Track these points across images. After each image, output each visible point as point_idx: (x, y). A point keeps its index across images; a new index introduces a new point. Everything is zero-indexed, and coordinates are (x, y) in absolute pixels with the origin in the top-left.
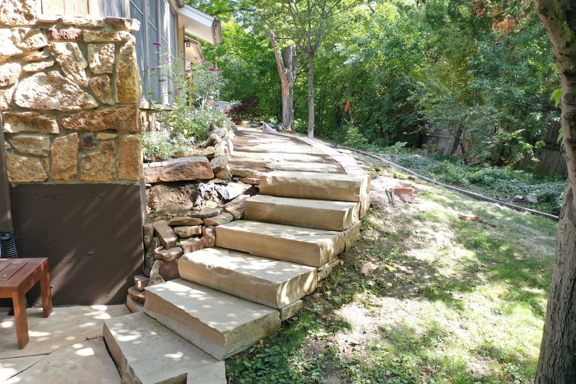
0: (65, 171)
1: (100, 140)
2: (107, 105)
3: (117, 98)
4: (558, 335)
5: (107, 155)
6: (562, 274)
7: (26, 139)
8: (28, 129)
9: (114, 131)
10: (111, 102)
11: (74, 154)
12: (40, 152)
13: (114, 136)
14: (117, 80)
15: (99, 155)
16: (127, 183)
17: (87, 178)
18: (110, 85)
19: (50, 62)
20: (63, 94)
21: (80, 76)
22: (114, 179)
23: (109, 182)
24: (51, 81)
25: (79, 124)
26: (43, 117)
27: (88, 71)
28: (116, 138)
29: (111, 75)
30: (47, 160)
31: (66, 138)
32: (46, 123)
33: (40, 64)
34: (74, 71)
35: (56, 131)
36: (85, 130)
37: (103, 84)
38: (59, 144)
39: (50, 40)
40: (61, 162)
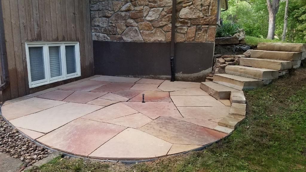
0: (191, 38)
1: (203, 28)
2: (206, 16)
3: (210, 13)
5: (205, 33)
7: (180, 28)
8: (181, 25)
10: (208, 15)
11: (194, 33)
12: (184, 32)
13: (208, 26)
14: (211, 7)
15: (202, 33)
16: (210, 42)
17: (197, 41)
18: (208, 9)
19: (191, 3)
20: (193, 13)
21: (199, 7)
22: (206, 41)
23: (204, 42)
24: (190, 9)
25: (197, 23)
26: (186, 21)
27: (202, 5)
28: (208, 27)
29: (209, 6)
30: (186, 35)
31: (192, 27)
32: (187, 23)
33: (188, 4)
34: (198, 5)
35: (189, 25)
36: (199, 25)
37: (206, 9)
38: (190, 29)
40: (190, 35)
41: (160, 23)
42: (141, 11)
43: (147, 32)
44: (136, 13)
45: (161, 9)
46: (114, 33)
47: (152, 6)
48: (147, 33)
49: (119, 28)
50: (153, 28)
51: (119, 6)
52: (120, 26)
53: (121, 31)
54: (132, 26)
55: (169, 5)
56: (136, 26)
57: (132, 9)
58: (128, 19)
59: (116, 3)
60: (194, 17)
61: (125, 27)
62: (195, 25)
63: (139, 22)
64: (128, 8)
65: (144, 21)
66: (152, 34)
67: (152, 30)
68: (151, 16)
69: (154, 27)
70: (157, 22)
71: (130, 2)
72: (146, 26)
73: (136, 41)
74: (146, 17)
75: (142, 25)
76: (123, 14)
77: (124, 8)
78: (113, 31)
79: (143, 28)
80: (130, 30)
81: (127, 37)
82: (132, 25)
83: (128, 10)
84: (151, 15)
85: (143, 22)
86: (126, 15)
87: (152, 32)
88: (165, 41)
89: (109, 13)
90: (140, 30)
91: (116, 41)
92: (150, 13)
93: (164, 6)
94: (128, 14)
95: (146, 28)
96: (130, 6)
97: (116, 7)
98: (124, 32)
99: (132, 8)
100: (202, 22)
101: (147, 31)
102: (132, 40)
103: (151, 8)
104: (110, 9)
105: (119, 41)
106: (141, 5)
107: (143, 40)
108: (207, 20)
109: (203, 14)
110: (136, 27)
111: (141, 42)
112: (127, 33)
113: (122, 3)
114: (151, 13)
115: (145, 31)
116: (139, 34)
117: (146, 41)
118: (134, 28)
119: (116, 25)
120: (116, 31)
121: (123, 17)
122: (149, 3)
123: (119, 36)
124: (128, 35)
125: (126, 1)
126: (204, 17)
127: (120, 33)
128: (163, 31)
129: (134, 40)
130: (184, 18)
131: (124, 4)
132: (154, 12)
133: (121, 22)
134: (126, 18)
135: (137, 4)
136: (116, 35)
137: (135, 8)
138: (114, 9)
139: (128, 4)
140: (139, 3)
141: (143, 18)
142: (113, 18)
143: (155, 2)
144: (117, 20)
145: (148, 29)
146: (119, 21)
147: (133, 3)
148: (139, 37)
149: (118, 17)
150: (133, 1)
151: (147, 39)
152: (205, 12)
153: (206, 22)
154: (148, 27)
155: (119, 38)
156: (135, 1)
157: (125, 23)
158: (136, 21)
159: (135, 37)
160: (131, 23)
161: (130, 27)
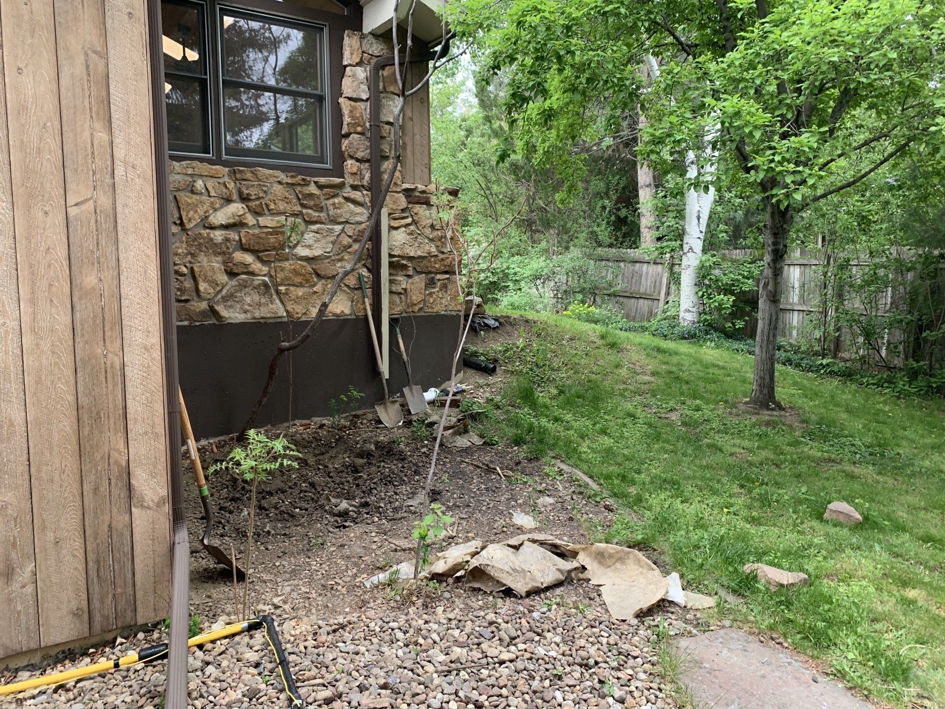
0: (415, 305)
1: (439, 280)
2: (443, 253)
3: (449, 247)
4: (764, 354)
5: (443, 291)
6: (764, 323)
9: (446, 272)
10: (446, 251)
11: (423, 291)
12: (400, 290)
13: (448, 276)
14: (450, 233)
15: (438, 292)
16: (454, 313)
17: (429, 310)
18: (445, 237)
19: (409, 220)
20: (417, 245)
21: (428, 231)
22: (446, 311)
23: (443, 313)
24: (411, 234)
25: (427, 267)
26: (404, 262)
27: (432, 227)
28: (447, 279)
30: (403, 297)
31: (416, 278)
32: (405, 267)
34: (425, 227)
35: (411, 273)
36: (430, 272)
37: (442, 237)
38: (412, 283)
39: (409, 203)
40: (414, 298)
41: (339, 265)
42: (277, 231)
43: (300, 292)
44: (263, 235)
45: (338, 228)
46: (183, 298)
47: (314, 219)
48: (300, 294)
49: (205, 280)
50: (315, 279)
51: (201, 212)
52: (210, 274)
53: (211, 291)
54: (252, 274)
55: (358, 219)
56: (263, 273)
57: (251, 224)
58: (234, 252)
59: (189, 201)
60: (419, 253)
61: (224, 278)
62: (421, 273)
63: (274, 262)
64: (237, 218)
65: (287, 260)
66: (315, 297)
67: (314, 286)
68: (310, 247)
69: (318, 275)
70: (329, 263)
71: (238, 200)
72: (296, 272)
73: (263, 318)
74: (296, 246)
75: (282, 269)
76: (218, 236)
77: (221, 217)
78: (179, 289)
79: (286, 278)
80: (243, 286)
81: (231, 307)
82: (250, 269)
83: (236, 225)
84: (311, 242)
85: (287, 263)
86: (227, 240)
87: (315, 289)
88: (350, 315)
90: (279, 285)
91: (186, 323)
92: (306, 236)
93: (347, 222)
94: (233, 235)
95: (298, 280)
96: (244, 214)
97: (191, 213)
98: (221, 291)
99: (250, 220)
100: (437, 266)
101: (297, 286)
102: (249, 315)
103: (309, 223)
105: (197, 324)
106: (280, 213)
107: (285, 314)
108: (445, 263)
109: (437, 247)
110: (265, 275)
111: (279, 320)
112: (232, 295)
113: (212, 203)
114: (309, 237)
115: (292, 288)
116: (275, 297)
117: (296, 316)
118: (258, 280)
119: (192, 269)
120: (193, 289)
121: (216, 244)
122: (304, 211)
123: (204, 305)
124: (235, 301)
125: (225, 197)
126: (440, 255)
127: (209, 297)
128: (345, 288)
129: (257, 315)
130: (399, 256)
131: (218, 206)
132: (318, 236)
133: (209, 261)
134: (228, 248)
135: (265, 209)
136: (192, 303)
137: (260, 219)
138: (184, 218)
139: (236, 208)
140: (272, 206)
141: (287, 251)
142: (178, 248)
143: (320, 209)
144: (193, 255)
145: (301, 283)
146: (203, 259)
147: (252, 204)
148: (274, 306)
149: (200, 244)
150: (250, 200)
151: (299, 311)
152: (439, 244)
153: (445, 266)
154: (301, 275)
155: (203, 313)
156: (259, 198)
157: (224, 263)
158: (259, 259)
159: (260, 306)
160: (247, 266)
161: (244, 276)
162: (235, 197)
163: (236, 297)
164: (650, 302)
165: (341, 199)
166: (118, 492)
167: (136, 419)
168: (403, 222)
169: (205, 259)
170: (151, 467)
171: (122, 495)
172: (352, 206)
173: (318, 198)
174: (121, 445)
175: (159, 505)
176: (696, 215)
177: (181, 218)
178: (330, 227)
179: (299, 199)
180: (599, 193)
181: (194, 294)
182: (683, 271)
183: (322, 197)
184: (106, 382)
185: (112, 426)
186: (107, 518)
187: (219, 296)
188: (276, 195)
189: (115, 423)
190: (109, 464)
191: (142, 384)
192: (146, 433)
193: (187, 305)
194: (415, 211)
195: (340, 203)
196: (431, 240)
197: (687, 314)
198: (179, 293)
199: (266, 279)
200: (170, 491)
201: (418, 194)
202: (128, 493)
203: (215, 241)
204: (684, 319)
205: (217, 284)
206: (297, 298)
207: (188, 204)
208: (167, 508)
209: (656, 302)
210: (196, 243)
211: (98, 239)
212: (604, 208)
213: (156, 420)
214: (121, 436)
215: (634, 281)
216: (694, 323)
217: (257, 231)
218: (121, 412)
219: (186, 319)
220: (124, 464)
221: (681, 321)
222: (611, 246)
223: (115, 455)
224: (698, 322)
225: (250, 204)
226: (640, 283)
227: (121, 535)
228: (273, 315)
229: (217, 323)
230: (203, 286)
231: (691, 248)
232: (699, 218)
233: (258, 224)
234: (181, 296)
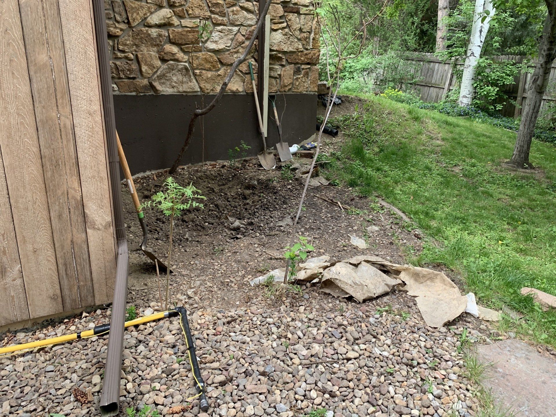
0: (286, 86)
1: (303, 69)
2: (307, 49)
3: (311, 45)
4: (526, 130)
5: (305, 77)
6: (530, 108)
8: (270, 61)
9: (308, 64)
10: (309, 48)
11: (292, 77)
12: (276, 75)
13: (309, 66)
14: (312, 35)
15: (302, 77)
16: (312, 93)
17: (296, 91)
18: (309, 38)
19: (285, 25)
20: (289, 43)
21: (297, 33)
22: (307, 91)
23: (304, 92)
24: (285, 35)
25: (295, 59)
26: (280, 55)
27: (301, 30)
28: (309, 68)
29: (310, 33)
30: (278, 80)
31: (288, 67)
32: (280, 59)
33: (280, 25)
34: (295, 30)
35: (284, 63)
36: (297, 63)
37: (307, 38)
38: (285, 71)
39: (285, 12)
40: (286, 81)
41: (235, 56)
42: (193, 30)
43: (209, 74)
44: (184, 33)
45: (236, 29)
46: (131, 76)
47: (219, 22)
48: (209, 76)
49: (146, 64)
50: (219, 66)
51: (141, 14)
52: (149, 60)
53: (150, 72)
54: (177, 60)
55: (249, 22)
56: (184, 60)
57: (176, 24)
58: (165, 44)
59: (133, 6)
60: (291, 49)
61: (159, 63)
62: (291, 63)
63: (191, 52)
64: (166, 19)
65: (201, 51)
66: (219, 78)
67: (218, 70)
68: (216, 42)
69: (221, 63)
70: (229, 54)
71: (167, 6)
72: (206, 60)
73: (184, 92)
74: (206, 41)
75: (198, 58)
76: (154, 32)
77: (155, 18)
78: (129, 70)
79: (200, 64)
80: (171, 69)
81: (163, 83)
82: (176, 57)
83: (166, 25)
84: (217, 39)
85: (200, 53)
86: (160, 35)
88: (243, 92)
89: (116, 27)
90: (195, 69)
91: (134, 94)
92: (213, 34)
93: (241, 25)
94: (164, 32)
95: (208, 66)
96: (171, 17)
97: (135, 14)
98: (156, 72)
99: (175, 21)
100: (302, 58)
101: (207, 70)
102: (175, 90)
103: (216, 24)
104: (118, 18)
105: (142, 94)
106: (195, 17)
107: (199, 90)
108: (308, 57)
109: (303, 45)
110: (185, 62)
111: (195, 94)
112: (164, 75)
113: (149, 8)
114: (216, 35)
115: (204, 72)
116: (192, 77)
117: (206, 91)
118: (181, 65)
119: (137, 56)
120: (138, 70)
121: (152, 38)
122: (213, 16)
123: (145, 82)
124: (166, 79)
125: (158, 3)
126: (305, 51)
127: (148, 76)
128: (240, 73)
129: (181, 89)
130: (276, 51)
131: (153, 10)
132: (222, 34)
133: (148, 51)
134: (161, 42)
135: (186, 14)
136: (137, 80)
137: (182, 21)
138: (130, 19)
139: (166, 12)
140: (190, 12)
141: (201, 44)
142: (127, 40)
143: (223, 14)
144: (137, 46)
145: (210, 68)
146: (144, 48)
147: (177, 10)
148: (192, 84)
149: (142, 38)
150: (176, 6)
151: (208, 88)
152: (305, 42)
153: (308, 59)
154: (210, 62)
155: (145, 87)
156: (181, 5)
157: (158, 52)
158: (182, 50)
159: (183, 83)
160: (174, 54)
161: (171, 62)
162: (165, 4)
163: (167, 77)
164: (437, 90)
165: (238, 8)
166: (76, 217)
167: (86, 167)
168: (281, 26)
169: (146, 49)
170: (99, 201)
171: (79, 221)
172: (245, 13)
173: (223, 6)
174: (76, 185)
175: (106, 227)
176: (479, 29)
177: (128, 18)
178: (230, 28)
179: (209, 7)
180: (411, 13)
181: (139, 74)
182: (465, 69)
183: (225, 6)
184: (61, 138)
185: (68, 171)
186: (69, 236)
187: (156, 76)
188: (193, 4)
189: (70, 170)
190: (68, 198)
191: (88, 140)
192: (94, 177)
193: (135, 81)
194: (289, 18)
195: (237, 11)
196: (299, 40)
197: (464, 99)
198: (128, 73)
199: (187, 64)
200: (113, 218)
201: (291, 5)
202: (83, 219)
203: (152, 36)
204: (462, 102)
205: (154, 67)
206: (208, 79)
207: (132, 8)
208: (112, 230)
209: (442, 90)
210: (139, 37)
211: (45, 24)
212: (413, 23)
213: (100, 167)
214: (75, 178)
215: (428, 75)
216: (468, 105)
217: (180, 30)
218: (74, 161)
219: (134, 91)
220: (79, 198)
221: (460, 103)
222: (415, 50)
223: (71, 192)
224: (471, 105)
225: (175, 9)
226: (432, 76)
227: (80, 247)
228: (191, 90)
229: (155, 94)
230: (144, 68)
231: (473, 53)
232: (481, 31)
233: (181, 25)
234: (130, 74)
